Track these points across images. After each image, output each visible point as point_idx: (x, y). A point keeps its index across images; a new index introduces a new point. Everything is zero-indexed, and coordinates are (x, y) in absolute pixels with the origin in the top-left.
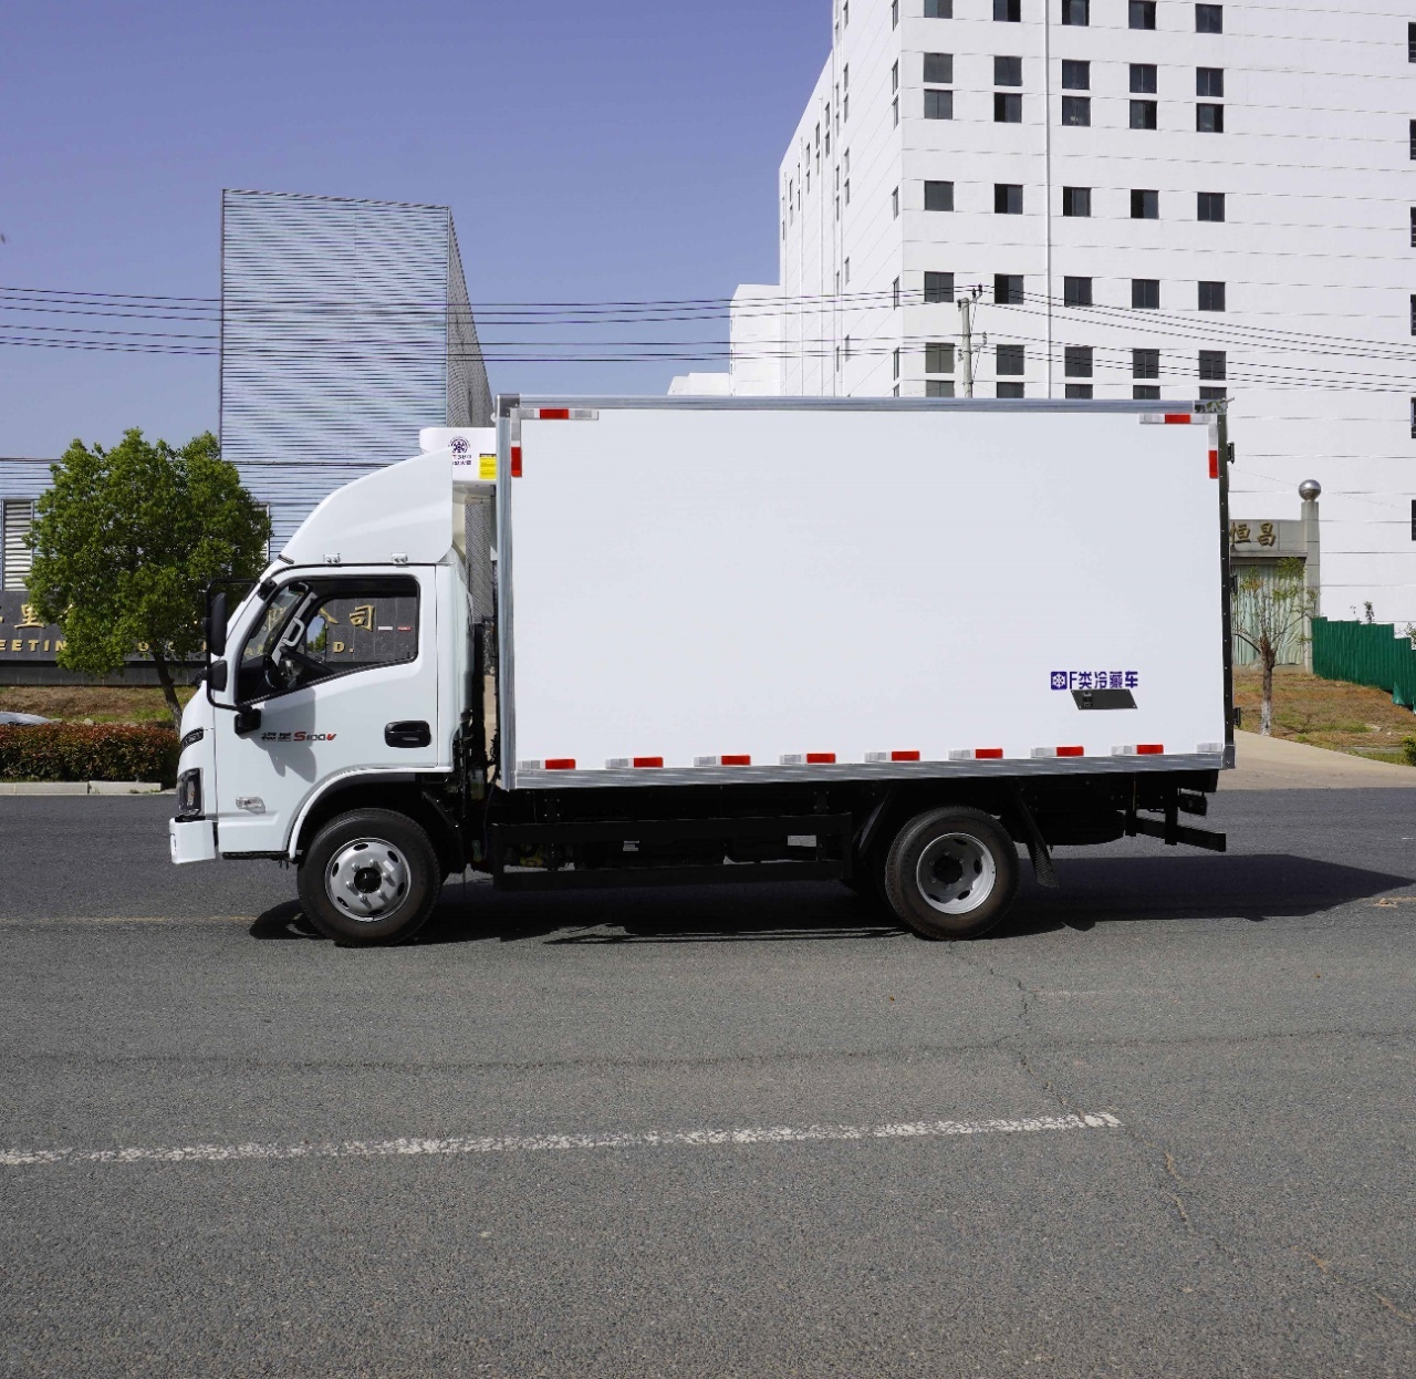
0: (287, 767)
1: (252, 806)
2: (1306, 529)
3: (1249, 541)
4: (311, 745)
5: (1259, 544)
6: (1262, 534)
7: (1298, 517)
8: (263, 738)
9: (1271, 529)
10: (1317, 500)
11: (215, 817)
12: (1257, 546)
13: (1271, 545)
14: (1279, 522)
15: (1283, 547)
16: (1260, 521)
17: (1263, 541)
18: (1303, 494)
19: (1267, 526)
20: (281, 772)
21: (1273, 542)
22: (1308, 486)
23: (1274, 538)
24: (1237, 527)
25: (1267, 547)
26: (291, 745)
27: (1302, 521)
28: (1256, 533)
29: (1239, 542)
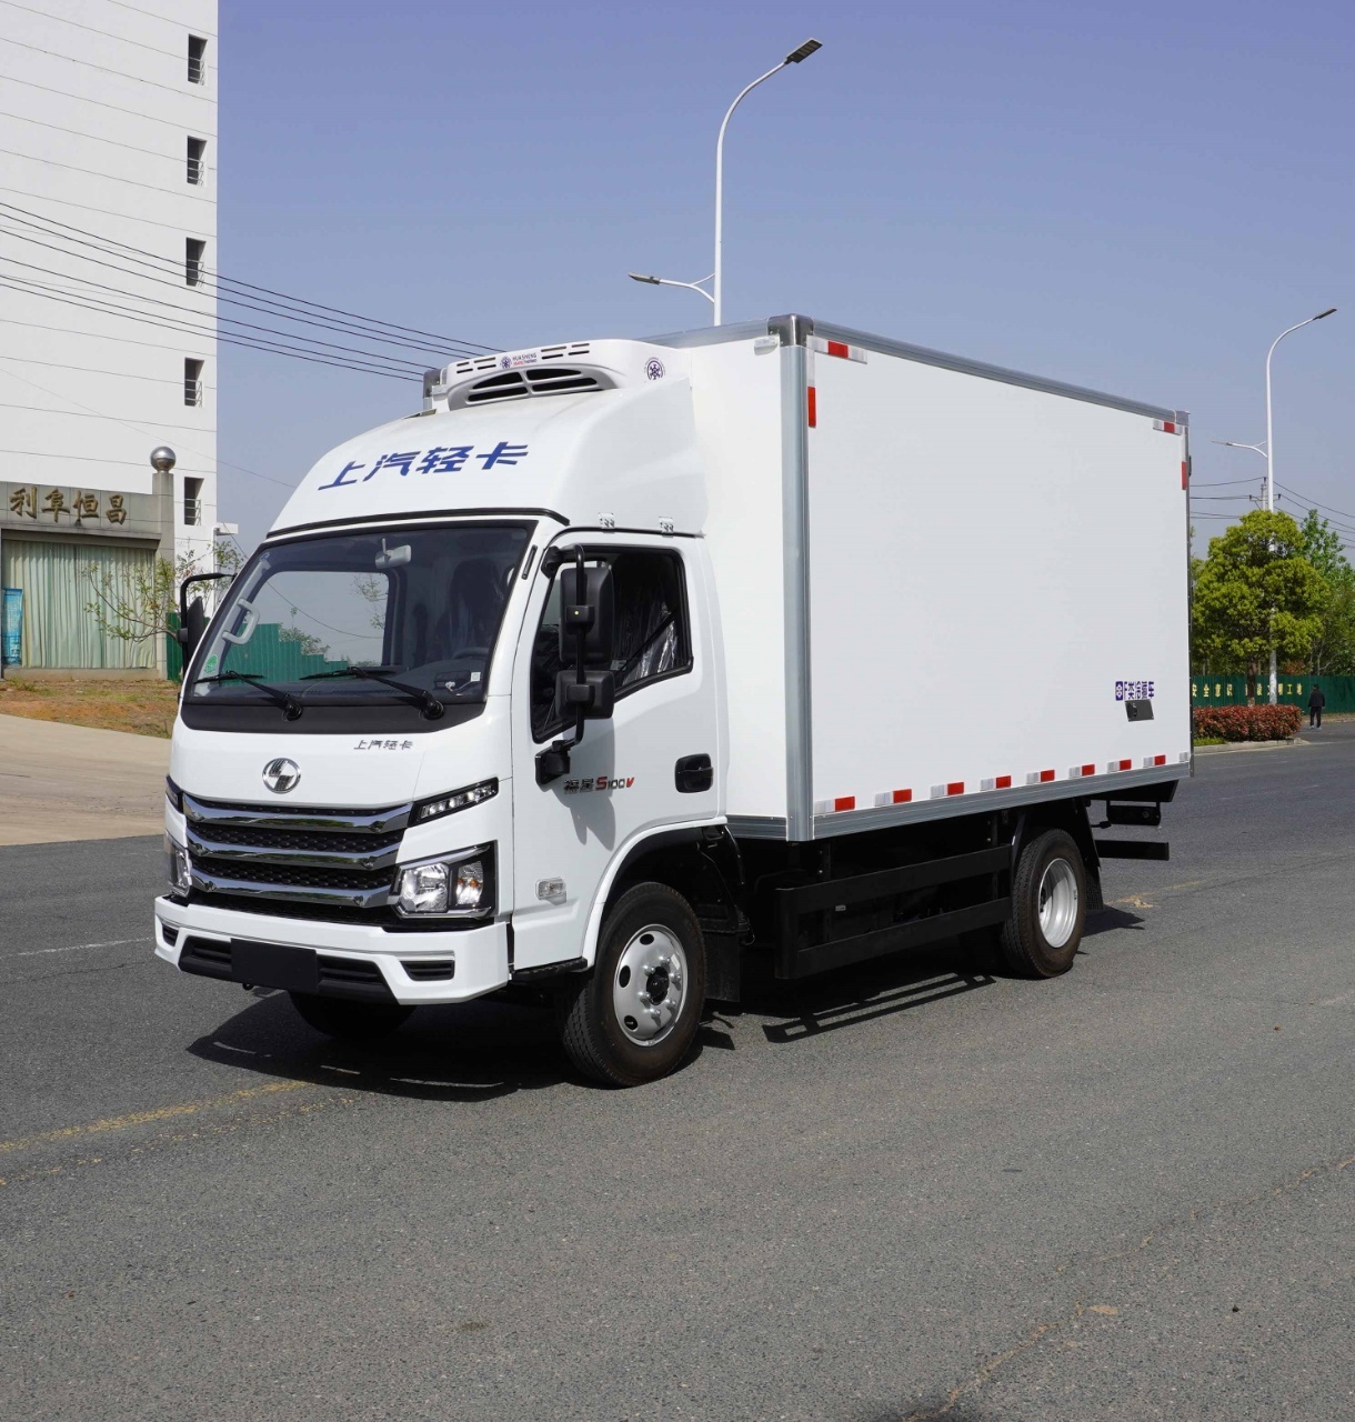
0: (588, 830)
1: (552, 892)
2: (160, 505)
3: (96, 516)
4: (611, 795)
5: (107, 521)
6: (111, 508)
7: (149, 491)
8: (567, 788)
9: (121, 503)
10: (171, 472)
11: (509, 916)
12: (106, 522)
13: (121, 522)
14: (130, 495)
15: (133, 526)
16: (109, 492)
17: (113, 517)
18: (155, 463)
19: (116, 499)
20: (583, 839)
21: (123, 519)
22: (162, 454)
23: (125, 514)
24: (83, 496)
25: (117, 525)
26: (593, 794)
27: (154, 495)
28: (105, 507)
29: (84, 516)
